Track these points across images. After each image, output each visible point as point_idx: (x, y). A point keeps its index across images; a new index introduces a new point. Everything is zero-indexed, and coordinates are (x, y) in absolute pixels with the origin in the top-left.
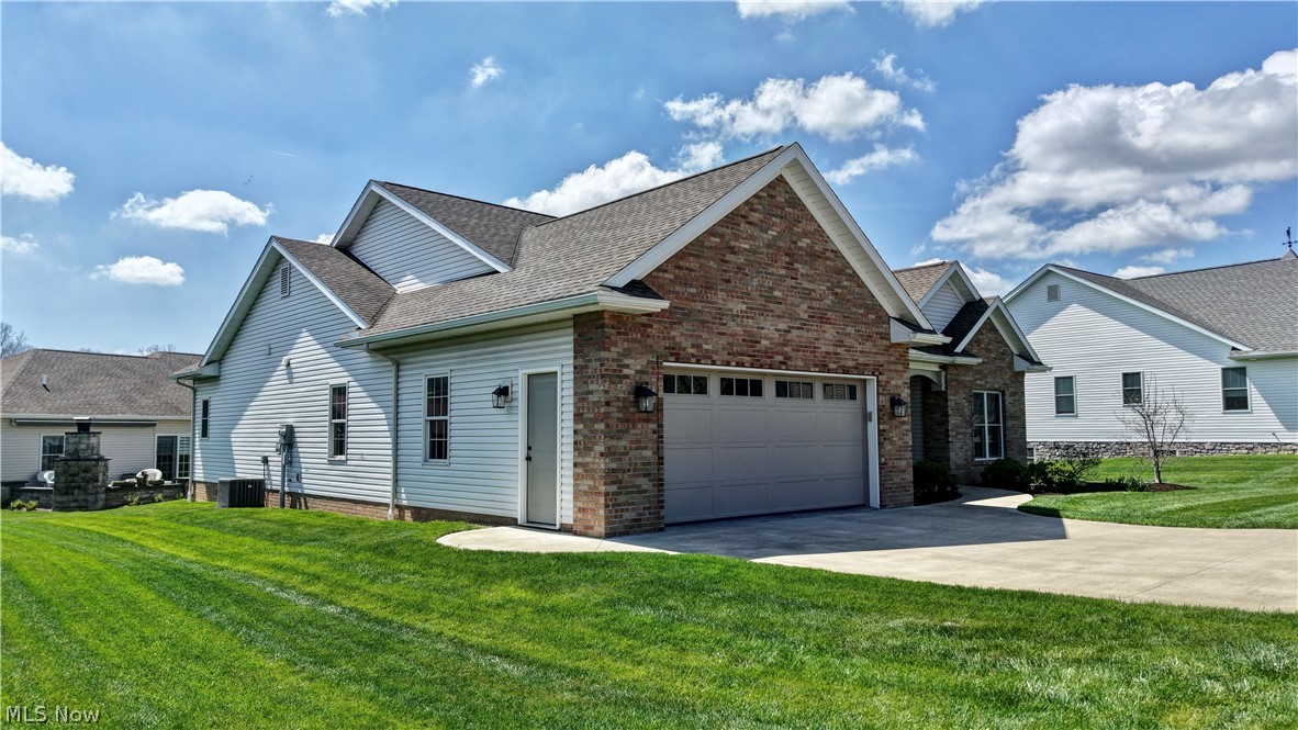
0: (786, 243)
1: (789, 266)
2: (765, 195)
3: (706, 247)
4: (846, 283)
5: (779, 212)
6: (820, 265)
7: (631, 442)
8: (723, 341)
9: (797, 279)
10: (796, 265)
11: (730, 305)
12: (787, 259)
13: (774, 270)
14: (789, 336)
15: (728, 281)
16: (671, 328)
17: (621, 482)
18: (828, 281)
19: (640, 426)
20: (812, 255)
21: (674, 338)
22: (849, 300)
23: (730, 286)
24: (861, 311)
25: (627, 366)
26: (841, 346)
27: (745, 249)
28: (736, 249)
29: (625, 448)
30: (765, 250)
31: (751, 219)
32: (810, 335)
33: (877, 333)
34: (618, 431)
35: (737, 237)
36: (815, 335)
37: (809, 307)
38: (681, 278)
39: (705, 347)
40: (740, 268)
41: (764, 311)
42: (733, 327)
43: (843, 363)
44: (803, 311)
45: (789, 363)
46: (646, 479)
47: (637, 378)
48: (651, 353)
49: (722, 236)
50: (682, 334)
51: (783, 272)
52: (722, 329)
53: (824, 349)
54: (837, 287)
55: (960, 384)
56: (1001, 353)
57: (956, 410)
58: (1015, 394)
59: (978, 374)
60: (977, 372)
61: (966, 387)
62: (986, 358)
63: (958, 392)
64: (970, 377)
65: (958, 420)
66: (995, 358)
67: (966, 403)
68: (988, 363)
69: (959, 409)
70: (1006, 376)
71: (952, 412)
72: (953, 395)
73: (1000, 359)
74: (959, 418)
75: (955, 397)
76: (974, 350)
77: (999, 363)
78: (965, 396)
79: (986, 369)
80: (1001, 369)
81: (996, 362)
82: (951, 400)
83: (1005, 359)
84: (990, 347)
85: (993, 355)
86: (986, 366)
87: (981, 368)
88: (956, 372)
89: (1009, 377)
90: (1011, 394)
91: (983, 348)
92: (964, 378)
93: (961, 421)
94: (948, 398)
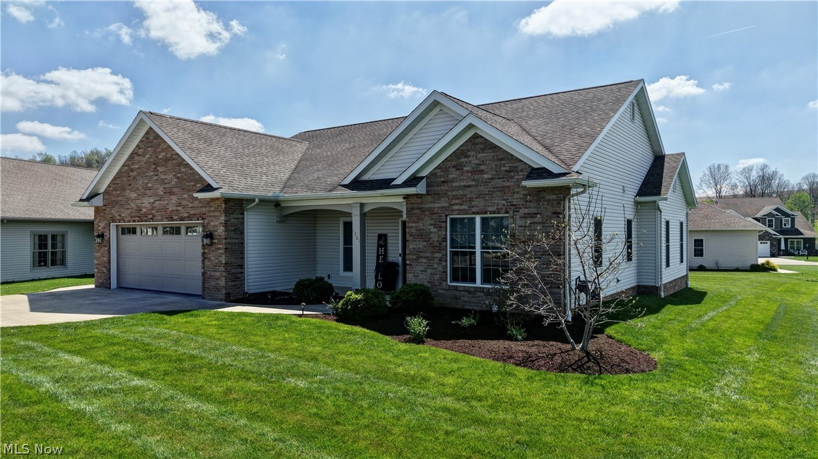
0: (153, 158)
1: (155, 170)
2: (144, 139)
4: (183, 170)
5: (150, 144)
6: (170, 164)
10: (158, 168)
14: (154, 205)
18: (174, 172)
22: (185, 179)
30: (145, 166)
31: (139, 153)
32: (164, 203)
35: (133, 164)
36: (166, 202)
37: (164, 188)
42: (132, 205)
44: (161, 191)
50: (115, 211)
52: (128, 207)
53: (171, 209)
55: (424, 211)
56: (506, 171)
57: (418, 236)
58: (533, 215)
59: (456, 199)
60: (455, 197)
61: (434, 213)
62: (473, 180)
63: (422, 219)
64: (443, 203)
65: (421, 245)
66: (492, 179)
67: (433, 230)
68: (476, 186)
69: (422, 235)
70: (516, 196)
71: (412, 238)
72: (414, 222)
73: (503, 178)
74: (421, 243)
75: (417, 224)
76: (450, 176)
77: (499, 183)
78: (433, 222)
79: (471, 192)
80: (503, 190)
81: (493, 183)
82: (412, 227)
83: (513, 177)
84: (482, 167)
85: (486, 176)
86: (473, 189)
87: (462, 193)
88: (419, 200)
89: (522, 196)
90: (525, 217)
91: (468, 172)
92: (432, 205)
93: (424, 246)
94: (407, 225)
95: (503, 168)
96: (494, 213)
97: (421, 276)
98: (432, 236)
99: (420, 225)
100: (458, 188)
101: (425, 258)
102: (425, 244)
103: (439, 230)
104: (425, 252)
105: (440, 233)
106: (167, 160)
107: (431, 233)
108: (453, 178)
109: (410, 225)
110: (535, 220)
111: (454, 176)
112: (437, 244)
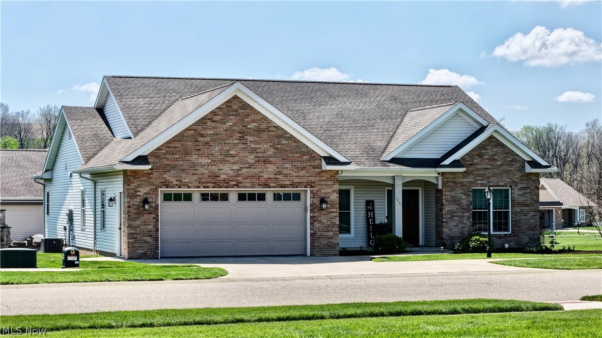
0: (239, 127)
1: (241, 138)
2: (225, 106)
3: (185, 136)
4: (285, 142)
5: (234, 113)
6: (265, 135)
7: (141, 222)
8: (196, 177)
9: (247, 144)
10: (246, 137)
11: (200, 160)
12: (240, 135)
13: (231, 141)
15: (199, 150)
16: (164, 174)
17: (136, 238)
18: (271, 142)
19: (146, 216)
20: (258, 131)
21: (165, 178)
22: (287, 151)
23: (200, 152)
24: (298, 155)
25: (140, 191)
26: (279, 174)
27: (211, 134)
28: (204, 135)
29: (138, 225)
30: (224, 133)
32: (256, 170)
33: (310, 166)
34: (135, 218)
35: (205, 129)
36: (260, 170)
37: (256, 157)
38: (170, 152)
39: (184, 180)
40: (207, 143)
41: (223, 161)
42: (201, 170)
43: (280, 183)
44: (251, 159)
45: (240, 185)
46: (149, 238)
47: (145, 196)
48: (152, 185)
49: (195, 130)
50: (170, 176)
51: (237, 141)
52: (195, 172)
53: (266, 176)
54: (278, 144)
55: (457, 184)
56: (510, 161)
57: (452, 201)
58: (525, 188)
59: (479, 176)
60: (478, 175)
61: (464, 186)
62: (490, 165)
63: (455, 189)
64: (470, 179)
65: (454, 207)
66: (502, 165)
67: (463, 197)
68: (492, 169)
69: (455, 201)
70: (515, 176)
71: (447, 203)
72: (449, 192)
73: (508, 165)
74: (454, 206)
75: (451, 193)
76: (475, 161)
77: (506, 168)
78: (463, 192)
79: (489, 173)
80: (508, 172)
81: (502, 167)
82: (447, 195)
83: (514, 165)
84: (496, 157)
85: (498, 163)
86: (490, 171)
87: (483, 173)
88: (453, 176)
89: (519, 177)
90: (520, 189)
91: (487, 159)
92: (462, 180)
93: (457, 208)
94: (444, 193)
95: (508, 159)
96: (503, 186)
97: (454, 230)
98: (462, 201)
99: (454, 193)
100: (480, 169)
101: (457, 216)
102: (457, 207)
103: (467, 197)
104: (457, 212)
105: (468, 199)
106: (259, 131)
107: (462, 199)
108: (477, 163)
109: (446, 193)
110: (526, 191)
111: (477, 161)
112: (466, 207)
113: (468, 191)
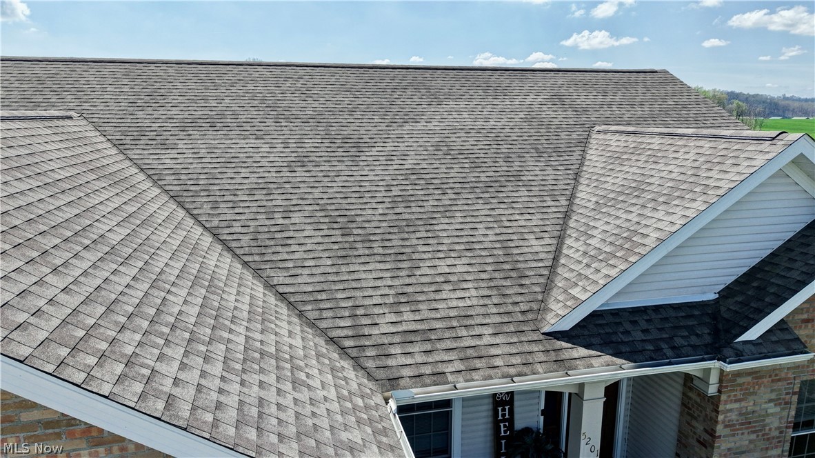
55: (761, 377)
57: (742, 424)
61: (779, 380)
63: (754, 393)
65: (743, 440)
67: (772, 409)
69: (749, 422)
71: (728, 431)
72: (736, 401)
74: (745, 437)
75: (743, 404)
78: (773, 396)
82: (731, 410)
94: (721, 408)
99: (749, 404)
102: (753, 436)
103: (782, 409)
105: (785, 413)
107: (768, 415)
109: (728, 407)
112: (776, 433)
113: (787, 394)
